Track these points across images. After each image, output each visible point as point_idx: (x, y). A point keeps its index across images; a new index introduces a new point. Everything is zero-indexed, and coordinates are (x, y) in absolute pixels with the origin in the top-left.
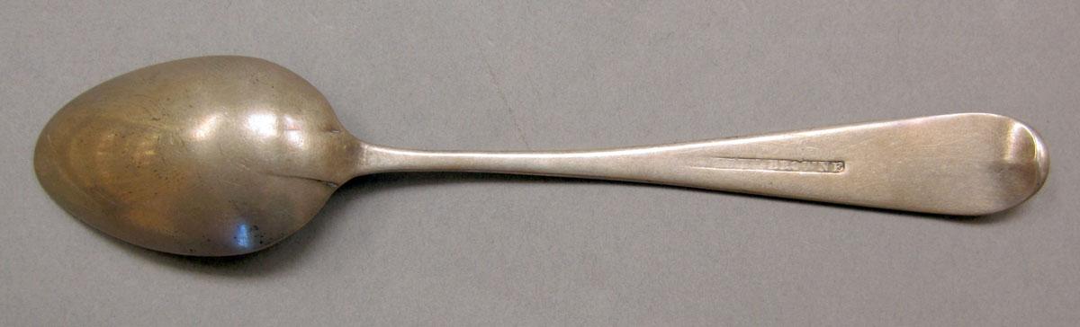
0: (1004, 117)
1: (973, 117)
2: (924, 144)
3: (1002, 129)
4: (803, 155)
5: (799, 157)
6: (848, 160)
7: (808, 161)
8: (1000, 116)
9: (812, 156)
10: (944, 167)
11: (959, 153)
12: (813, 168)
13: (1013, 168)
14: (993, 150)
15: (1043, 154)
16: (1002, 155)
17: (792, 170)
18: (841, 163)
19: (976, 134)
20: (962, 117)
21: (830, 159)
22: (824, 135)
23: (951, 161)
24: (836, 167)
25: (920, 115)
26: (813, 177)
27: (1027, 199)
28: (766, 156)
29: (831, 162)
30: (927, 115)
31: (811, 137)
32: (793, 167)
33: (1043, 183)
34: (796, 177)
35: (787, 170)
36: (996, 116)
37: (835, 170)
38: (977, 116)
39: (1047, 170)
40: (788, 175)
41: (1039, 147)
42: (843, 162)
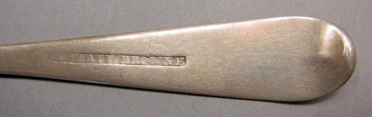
0: (318, 20)
1: (292, 20)
2: (252, 42)
3: (317, 31)
4: (151, 51)
5: (147, 53)
6: (189, 55)
7: (155, 56)
8: (314, 19)
9: (158, 52)
10: (269, 61)
11: (281, 49)
12: (158, 62)
13: (325, 61)
14: (308, 47)
15: (350, 49)
16: (316, 51)
17: (141, 64)
18: (184, 58)
19: (295, 33)
20: (283, 20)
21: (174, 54)
22: (169, 35)
23: (275, 56)
24: (178, 61)
25: (250, 19)
26: (158, 70)
27: (339, 87)
28: (119, 52)
29: (174, 57)
30: (255, 19)
31: (158, 37)
32: (143, 62)
33: (351, 74)
34: (144, 69)
35: (136, 64)
36: (311, 19)
37: (178, 64)
38: (295, 20)
39: (354, 63)
40: (137, 68)
41: (347, 44)
42: (185, 57)
